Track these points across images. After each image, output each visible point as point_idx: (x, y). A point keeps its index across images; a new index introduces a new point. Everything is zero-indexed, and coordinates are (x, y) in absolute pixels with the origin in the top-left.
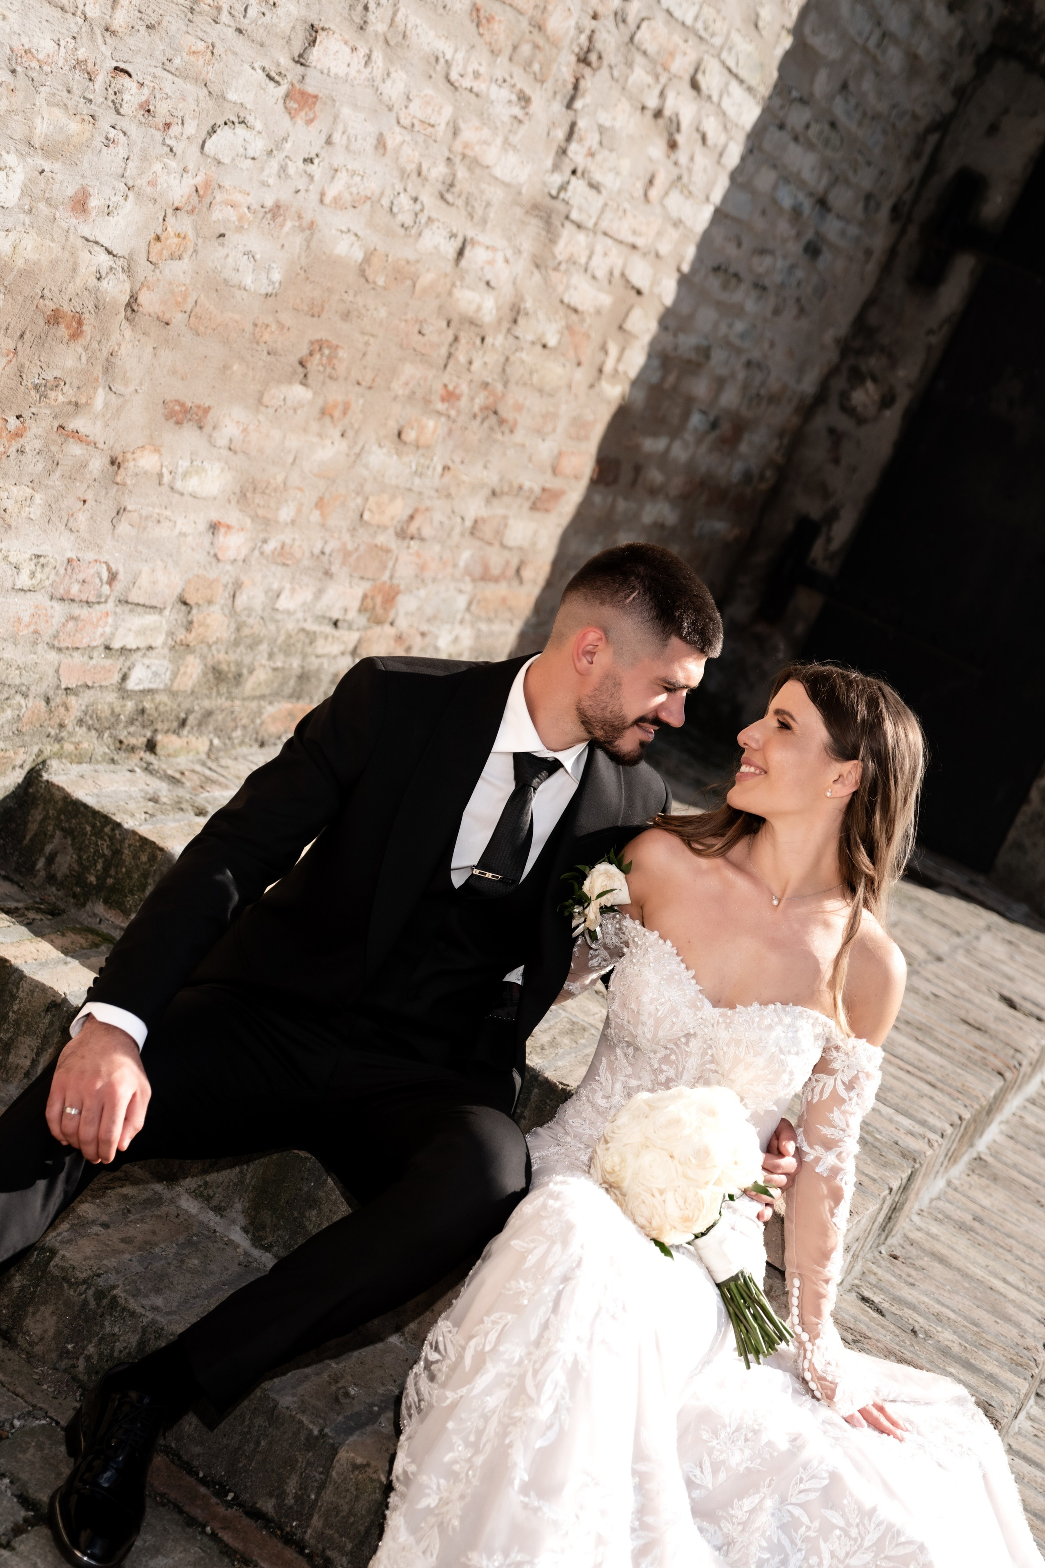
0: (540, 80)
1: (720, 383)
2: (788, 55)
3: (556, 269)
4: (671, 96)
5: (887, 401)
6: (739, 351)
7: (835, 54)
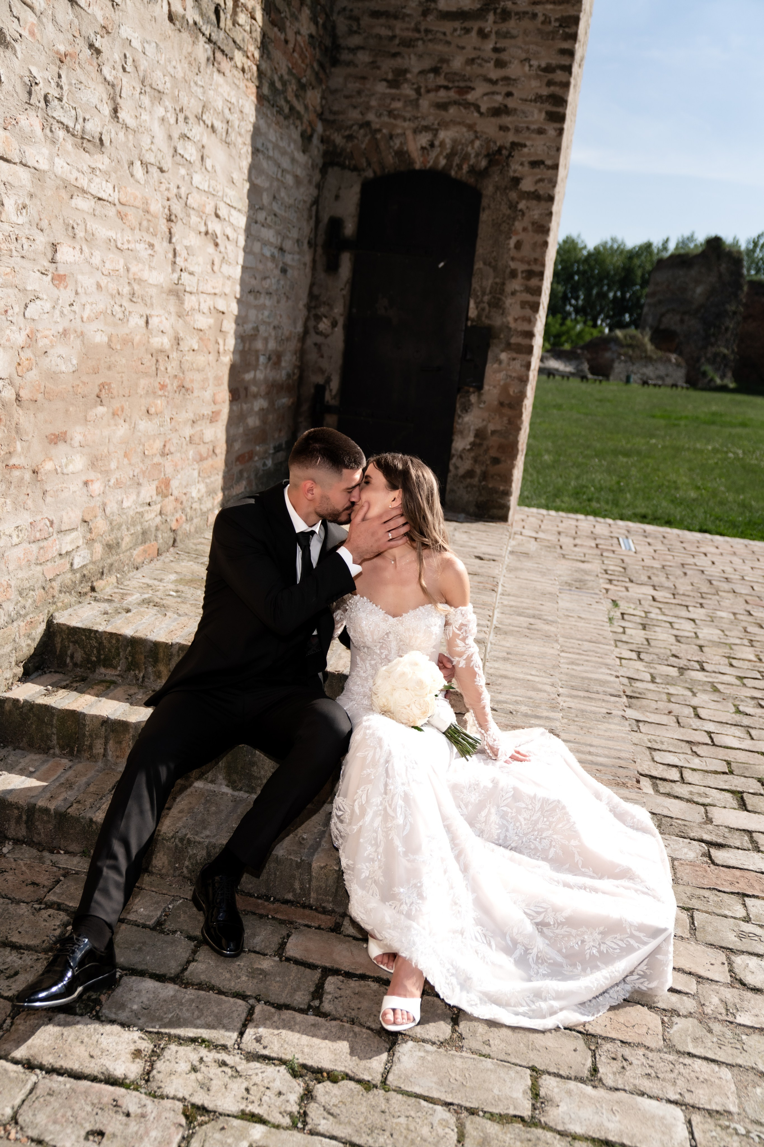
0: (155, 235)
1: (266, 340)
2: (250, 191)
3: (187, 315)
4: (209, 223)
5: (334, 324)
6: (269, 324)
7: (266, 185)
